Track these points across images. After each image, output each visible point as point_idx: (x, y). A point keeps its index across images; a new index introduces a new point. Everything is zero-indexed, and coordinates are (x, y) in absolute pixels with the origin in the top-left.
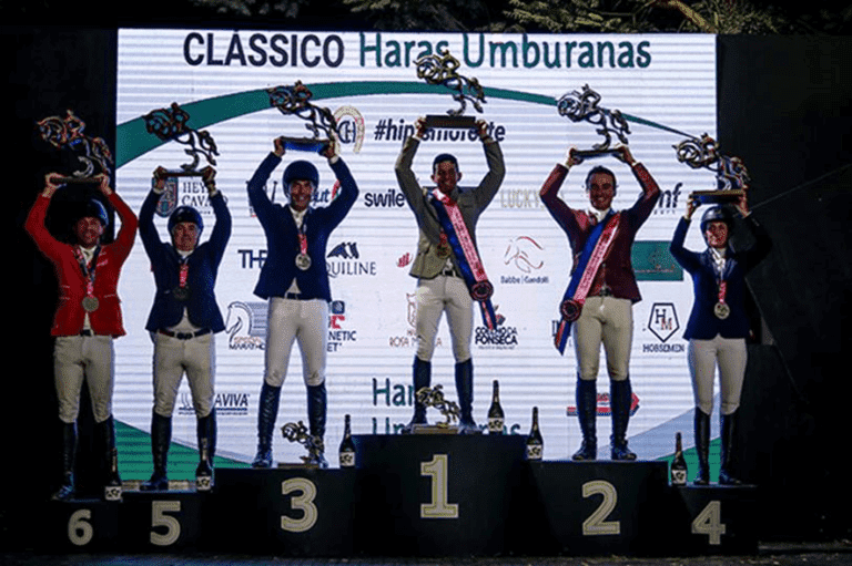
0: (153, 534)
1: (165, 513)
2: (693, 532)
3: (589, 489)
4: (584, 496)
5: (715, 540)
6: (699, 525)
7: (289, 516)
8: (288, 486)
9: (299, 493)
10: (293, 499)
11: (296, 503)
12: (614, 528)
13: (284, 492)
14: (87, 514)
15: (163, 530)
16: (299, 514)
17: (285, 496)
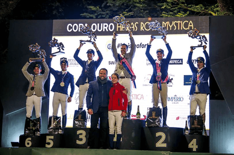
0: (46, 144)
1: (49, 139)
2: (189, 147)
3: (158, 134)
4: (157, 136)
5: (194, 150)
6: (190, 146)
7: (79, 140)
8: (79, 132)
9: (81, 134)
10: (80, 135)
11: (80, 137)
12: (165, 145)
13: (78, 134)
14: (30, 139)
15: (49, 144)
16: (81, 140)
17: (78, 135)
